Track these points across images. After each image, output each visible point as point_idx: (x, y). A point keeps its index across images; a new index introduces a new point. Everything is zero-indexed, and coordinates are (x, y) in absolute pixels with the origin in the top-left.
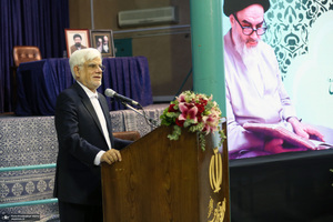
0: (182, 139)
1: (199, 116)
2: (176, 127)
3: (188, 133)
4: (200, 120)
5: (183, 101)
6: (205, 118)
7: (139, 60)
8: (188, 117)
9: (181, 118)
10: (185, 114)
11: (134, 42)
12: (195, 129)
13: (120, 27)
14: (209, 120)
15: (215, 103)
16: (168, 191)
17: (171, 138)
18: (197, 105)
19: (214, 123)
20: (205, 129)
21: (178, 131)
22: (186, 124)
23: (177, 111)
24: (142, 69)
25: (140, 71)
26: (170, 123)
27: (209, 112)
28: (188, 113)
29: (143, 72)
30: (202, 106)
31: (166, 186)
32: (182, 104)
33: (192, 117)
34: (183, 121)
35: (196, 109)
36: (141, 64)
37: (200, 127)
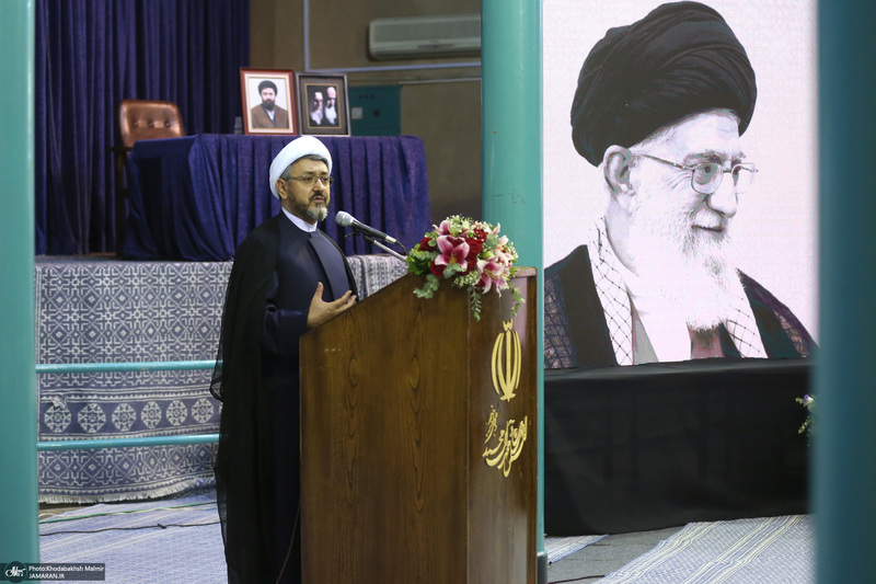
0: (442, 298)
1: (472, 259)
2: (429, 277)
3: (451, 289)
4: (472, 267)
5: (446, 232)
6: (481, 264)
7: (405, 144)
8: (453, 260)
9: (439, 261)
10: (447, 255)
12: (462, 282)
13: (372, 58)
14: (490, 267)
15: (505, 240)
16: (415, 390)
17: (420, 294)
18: (469, 240)
19: (499, 274)
20: (482, 284)
21: (433, 283)
22: (448, 272)
23: (434, 250)
24: (412, 164)
25: (405, 169)
26: (422, 271)
27: (491, 255)
28: (452, 253)
29: (413, 172)
30: (478, 244)
31: (412, 381)
32: (443, 237)
33: (460, 260)
34: (443, 267)
35: (465, 247)
36: (408, 153)
37: (473, 279)
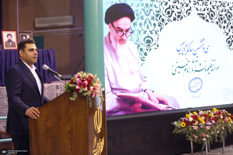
0: (78, 100)
1: (88, 86)
2: (74, 93)
3: (82, 97)
4: (89, 89)
5: (79, 77)
6: (92, 88)
7: (50, 51)
8: (82, 87)
9: (77, 87)
10: (80, 85)
11: (45, 38)
12: (85, 94)
13: (36, 29)
14: (94, 89)
15: (98, 79)
16: (69, 132)
17: (72, 99)
18: (87, 80)
19: (97, 91)
20: (92, 94)
21: (75, 95)
22: (81, 91)
23: (75, 83)
24: (51, 57)
25: (50, 58)
26: (71, 91)
27: (95, 84)
28: (82, 84)
29: (52, 59)
30: (90, 81)
31: (68, 128)
32: (78, 79)
33: (84, 87)
34: (79, 89)
35: (86, 82)
36: (50, 54)
37: (89, 93)
